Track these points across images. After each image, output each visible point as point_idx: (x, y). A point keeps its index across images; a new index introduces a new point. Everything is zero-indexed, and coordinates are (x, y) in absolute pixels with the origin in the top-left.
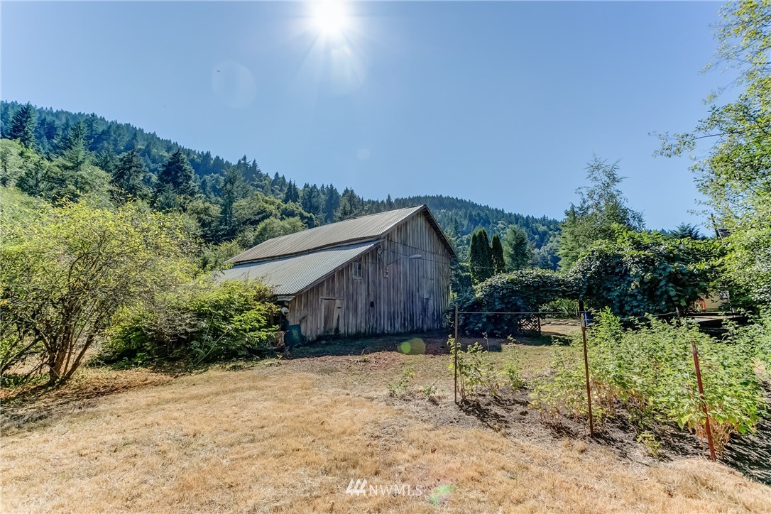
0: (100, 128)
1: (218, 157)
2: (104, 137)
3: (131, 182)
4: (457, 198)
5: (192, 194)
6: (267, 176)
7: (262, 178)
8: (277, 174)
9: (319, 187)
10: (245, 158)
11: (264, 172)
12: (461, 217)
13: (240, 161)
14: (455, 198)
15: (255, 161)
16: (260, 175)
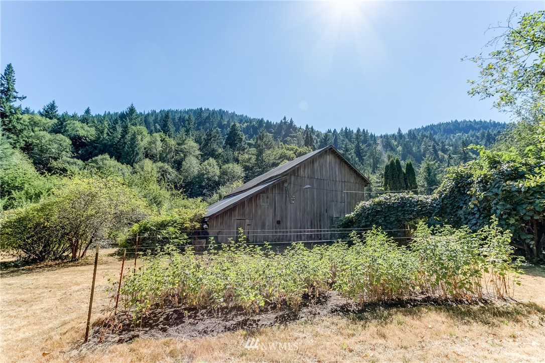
0: (205, 115)
1: (268, 121)
2: (207, 120)
3: (212, 147)
4: (475, 121)
5: (244, 150)
6: (300, 128)
7: (297, 131)
8: (307, 126)
9: (338, 131)
10: (285, 119)
11: (298, 126)
12: (478, 137)
13: (281, 121)
14: (472, 120)
15: (291, 119)
16: (295, 129)
